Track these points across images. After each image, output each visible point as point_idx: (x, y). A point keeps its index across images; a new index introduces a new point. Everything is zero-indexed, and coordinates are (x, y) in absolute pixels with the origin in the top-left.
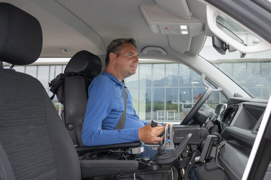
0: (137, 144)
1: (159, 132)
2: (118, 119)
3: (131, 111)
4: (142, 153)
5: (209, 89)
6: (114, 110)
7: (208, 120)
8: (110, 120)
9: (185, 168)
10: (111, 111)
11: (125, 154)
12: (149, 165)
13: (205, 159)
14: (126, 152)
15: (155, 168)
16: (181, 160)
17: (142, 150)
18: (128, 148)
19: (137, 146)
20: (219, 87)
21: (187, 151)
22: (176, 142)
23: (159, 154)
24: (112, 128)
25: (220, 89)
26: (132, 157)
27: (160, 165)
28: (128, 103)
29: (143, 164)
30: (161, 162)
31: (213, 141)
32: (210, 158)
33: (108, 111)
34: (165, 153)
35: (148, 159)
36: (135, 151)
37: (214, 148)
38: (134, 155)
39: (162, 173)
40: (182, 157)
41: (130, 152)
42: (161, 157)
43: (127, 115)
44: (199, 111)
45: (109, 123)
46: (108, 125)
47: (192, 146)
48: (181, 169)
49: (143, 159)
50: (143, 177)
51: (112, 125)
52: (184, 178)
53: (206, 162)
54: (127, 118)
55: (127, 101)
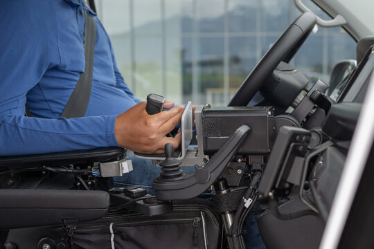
0: (113, 153)
1: (169, 125)
2: (69, 93)
3: (108, 74)
4: (125, 175)
5: (305, 16)
6: (55, 68)
7: (301, 97)
8: (48, 95)
9: (233, 213)
10: (48, 70)
11: (85, 178)
12: (141, 202)
13: (273, 188)
14: (86, 172)
15: (155, 209)
16: (224, 192)
17: (126, 167)
18: (90, 162)
19: (113, 159)
20: (337, 14)
21: (239, 172)
22: (210, 148)
23: (164, 177)
24: (53, 113)
25: (339, 20)
26: (104, 183)
27: (168, 205)
28: (96, 53)
29: (127, 201)
30: (168, 196)
31: (295, 141)
32: (287, 185)
33: (39, 71)
34: (180, 175)
35: (140, 189)
36: (108, 170)
37: (299, 161)
38: (107, 178)
39: (178, 224)
40: (226, 187)
41: (95, 172)
42: (168, 185)
43: (93, 83)
44: (277, 73)
45: (46, 101)
46: (44, 105)
47: (252, 160)
48: (225, 214)
49: (129, 189)
50: (132, 232)
51: (54, 107)
52: (231, 236)
53: (274, 195)
54: (93, 90)
55: (96, 49)
